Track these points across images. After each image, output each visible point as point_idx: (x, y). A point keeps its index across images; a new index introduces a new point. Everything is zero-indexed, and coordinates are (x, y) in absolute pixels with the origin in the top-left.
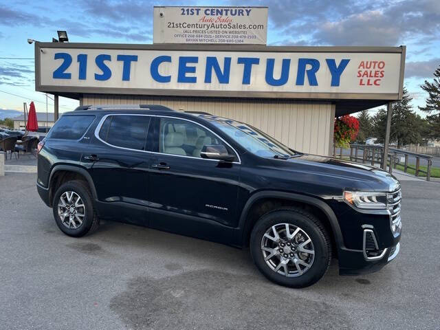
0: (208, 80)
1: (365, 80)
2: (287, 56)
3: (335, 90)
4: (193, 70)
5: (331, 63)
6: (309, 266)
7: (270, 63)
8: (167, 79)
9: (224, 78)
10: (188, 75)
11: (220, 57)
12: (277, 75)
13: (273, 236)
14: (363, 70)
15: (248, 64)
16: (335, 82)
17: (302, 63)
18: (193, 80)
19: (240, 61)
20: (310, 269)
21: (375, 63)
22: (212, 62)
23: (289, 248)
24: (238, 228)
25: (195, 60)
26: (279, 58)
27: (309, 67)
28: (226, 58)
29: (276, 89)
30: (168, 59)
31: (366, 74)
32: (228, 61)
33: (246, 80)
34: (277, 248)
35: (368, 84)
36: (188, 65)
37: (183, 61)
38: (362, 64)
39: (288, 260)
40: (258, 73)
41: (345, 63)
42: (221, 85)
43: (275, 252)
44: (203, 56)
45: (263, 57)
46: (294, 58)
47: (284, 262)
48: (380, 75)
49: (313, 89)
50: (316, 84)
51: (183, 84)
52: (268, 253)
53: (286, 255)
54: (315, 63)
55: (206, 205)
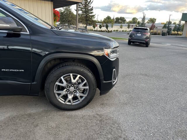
6: (85, 96)
13: (62, 83)
20: (86, 97)
23: (73, 88)
24: (34, 83)
34: (65, 90)
39: (73, 95)
43: (64, 92)
47: (70, 97)
52: (59, 94)
53: (71, 93)
55: (2, 70)
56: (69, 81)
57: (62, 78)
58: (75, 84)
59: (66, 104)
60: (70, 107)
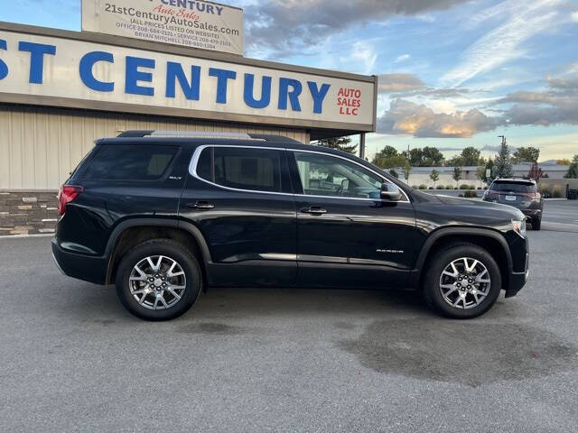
0: (170, 92)
1: (344, 107)
2: (268, 73)
3: (317, 117)
4: (148, 77)
5: (312, 86)
6: (484, 294)
7: (249, 80)
8: (108, 87)
9: (193, 93)
10: (140, 84)
11: (187, 64)
12: (257, 95)
13: (453, 272)
14: (343, 98)
15: (223, 77)
16: (318, 109)
17: (284, 83)
18: (150, 92)
19: (212, 72)
20: (487, 298)
21: (353, 90)
22: (174, 70)
23: (466, 281)
24: (416, 270)
25: (151, 64)
26: (259, 74)
27: (291, 89)
28: (193, 67)
29: (256, 112)
30: (109, 58)
31: (345, 102)
32: (196, 71)
33: (221, 97)
34: (455, 283)
35: (347, 113)
36: (140, 69)
37: (130, 63)
38: (341, 92)
39: (466, 293)
40: (235, 88)
41: (326, 87)
42: (189, 101)
43: (453, 287)
44: (161, 60)
45: (241, 71)
46: (276, 76)
47: (463, 296)
48: (357, 104)
49: (296, 115)
50: (299, 110)
51: (133, 95)
52: (446, 290)
53: (463, 289)
54: (297, 85)
55: (377, 250)
56: (461, 269)
57: (452, 264)
58: (471, 274)
59: (455, 308)
60: (461, 314)
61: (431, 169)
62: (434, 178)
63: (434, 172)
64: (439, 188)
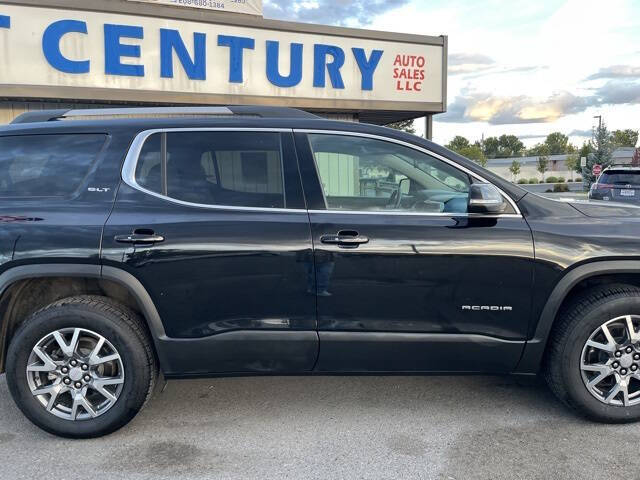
0: (166, 71)
1: (403, 81)
2: (298, 38)
3: (366, 95)
4: (135, 51)
5: (358, 53)
7: (272, 49)
8: (82, 67)
9: (196, 70)
10: (125, 60)
11: (187, 31)
12: (284, 70)
14: (400, 68)
15: (237, 48)
16: (367, 84)
17: (320, 51)
18: (138, 71)
19: (223, 40)
21: (413, 58)
22: (169, 40)
23: (625, 355)
24: (534, 341)
25: (137, 32)
26: (285, 40)
27: (329, 59)
28: (196, 35)
29: (284, 92)
30: (80, 27)
31: (403, 73)
32: (199, 39)
33: (236, 74)
34: (610, 361)
35: (407, 89)
36: (124, 41)
37: (112, 33)
38: (398, 60)
39: (628, 379)
40: (254, 62)
41: (377, 55)
42: (192, 82)
43: (605, 369)
44: (152, 27)
45: (261, 37)
46: (309, 42)
47: (623, 383)
48: (420, 76)
49: (338, 94)
50: (342, 87)
51: (117, 76)
52: (592, 375)
53: (624, 371)
54: (338, 53)
55: (463, 307)
57: (604, 327)
59: (609, 404)
60: (619, 414)
61: (511, 160)
62: (515, 171)
63: (514, 164)
64: (521, 182)
